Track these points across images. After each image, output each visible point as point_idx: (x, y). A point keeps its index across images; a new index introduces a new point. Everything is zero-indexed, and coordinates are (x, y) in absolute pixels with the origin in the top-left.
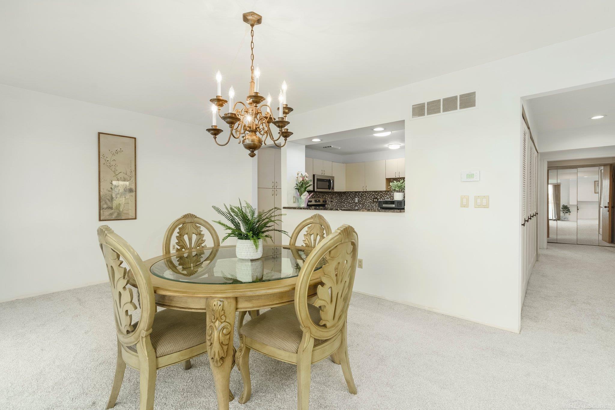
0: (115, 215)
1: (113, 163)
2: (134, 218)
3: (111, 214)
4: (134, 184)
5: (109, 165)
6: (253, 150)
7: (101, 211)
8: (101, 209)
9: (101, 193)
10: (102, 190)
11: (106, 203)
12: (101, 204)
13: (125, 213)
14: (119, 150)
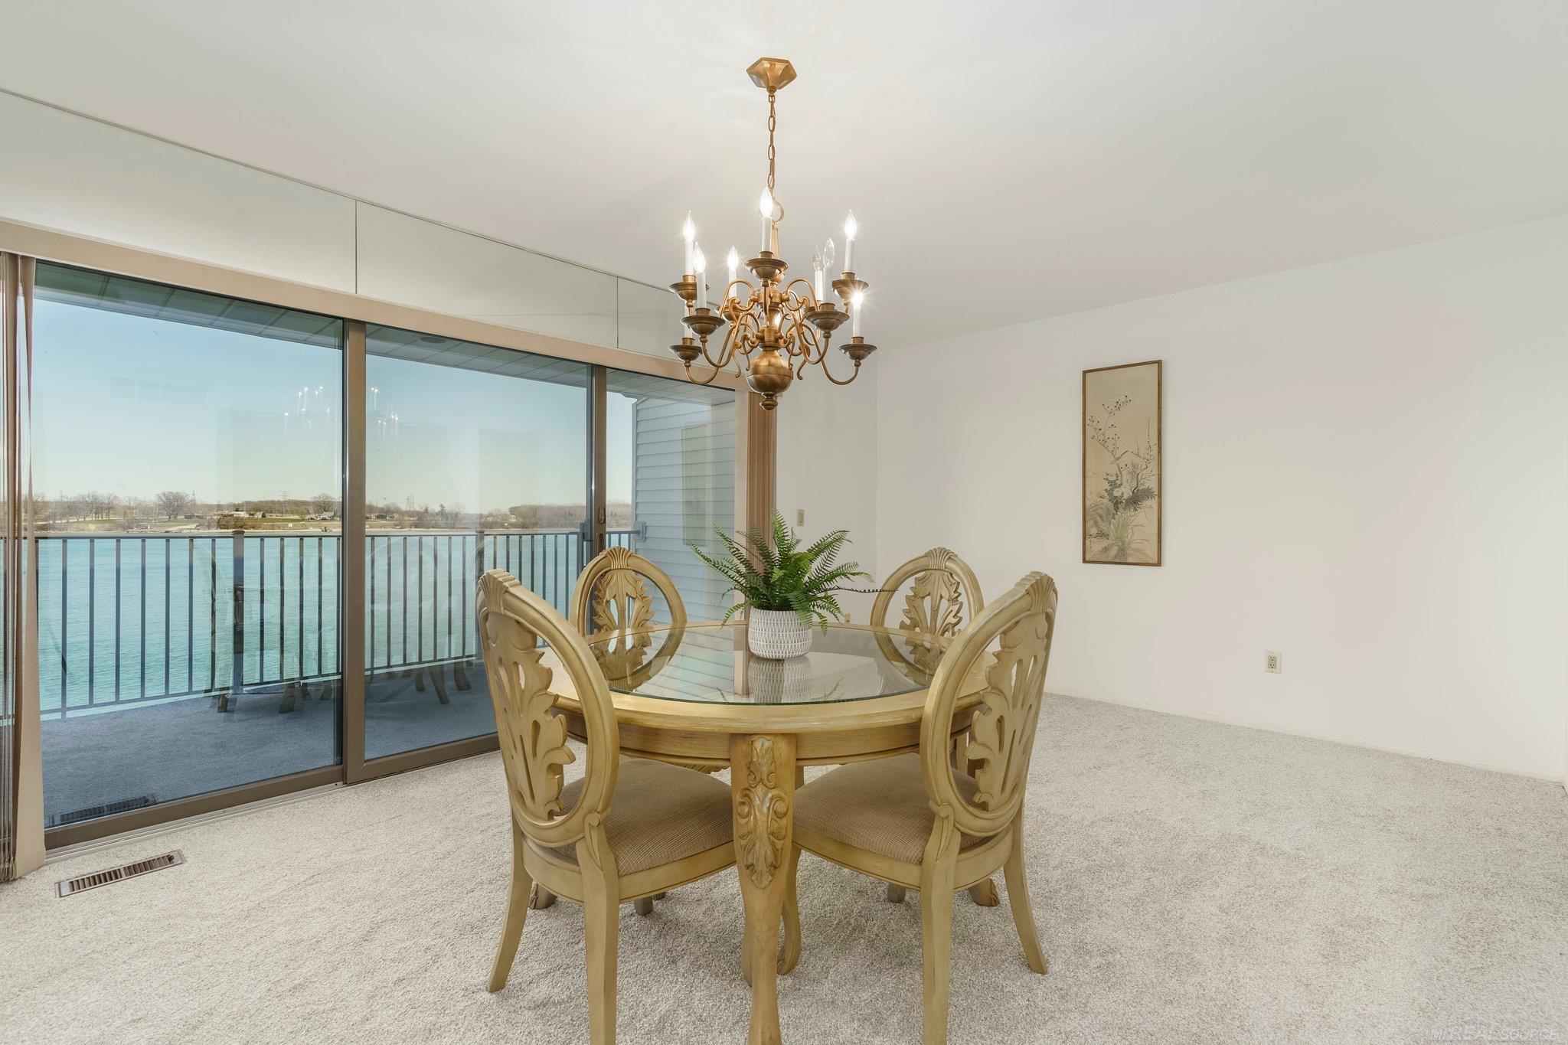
0: (1114, 551)
1: (1110, 433)
2: (1156, 561)
3: (1106, 549)
4: (1155, 478)
5: (1101, 437)
6: (771, 393)
7: (1088, 541)
8: (1087, 537)
9: (1087, 502)
10: (1088, 496)
11: (1096, 523)
12: (1088, 525)
13: (1136, 550)
14: (1123, 399)
